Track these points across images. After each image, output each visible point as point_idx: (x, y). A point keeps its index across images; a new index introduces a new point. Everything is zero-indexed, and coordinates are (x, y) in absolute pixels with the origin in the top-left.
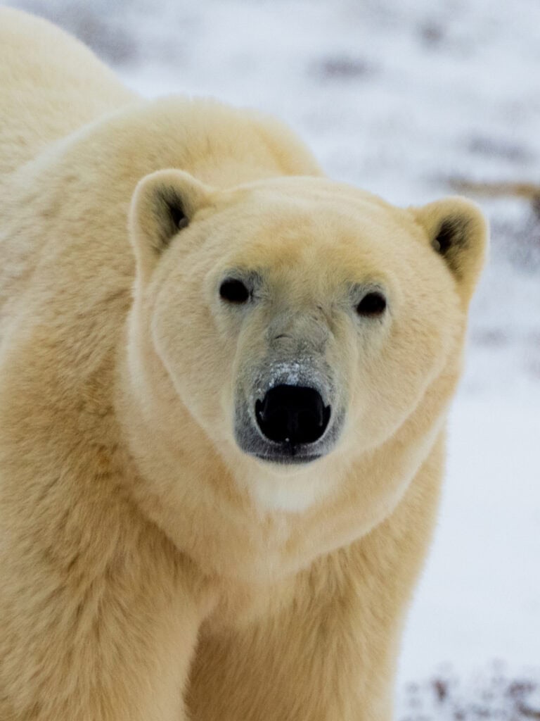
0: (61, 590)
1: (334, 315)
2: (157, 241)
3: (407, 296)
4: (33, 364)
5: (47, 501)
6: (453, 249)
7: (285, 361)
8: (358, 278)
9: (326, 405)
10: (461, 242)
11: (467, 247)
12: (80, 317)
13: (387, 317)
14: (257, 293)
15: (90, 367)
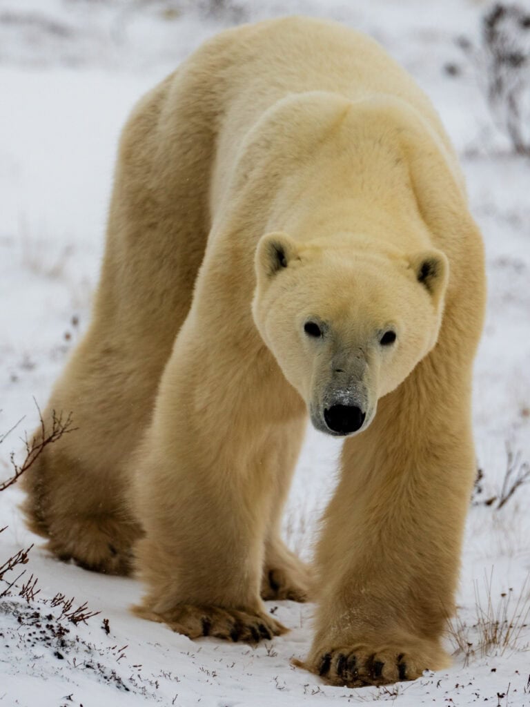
1: (367, 349)
3: (407, 324)
6: (429, 277)
9: (363, 412)
10: (433, 273)
11: (436, 276)
13: (396, 343)
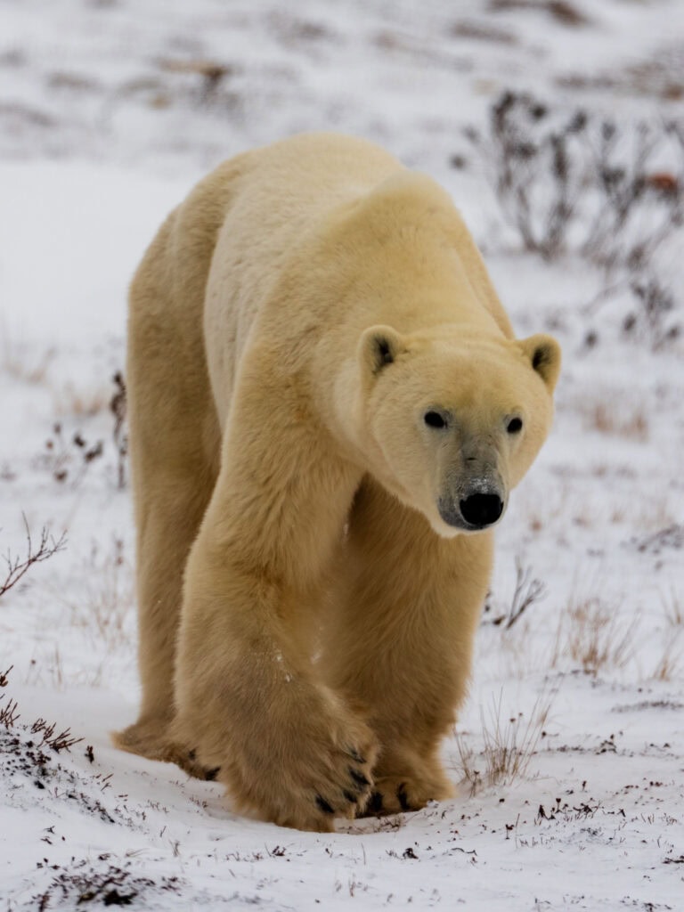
0: (257, 498)
1: (496, 437)
2: (374, 368)
3: (530, 412)
4: (259, 359)
5: (254, 444)
7: (477, 477)
8: (508, 411)
9: (502, 501)
10: (547, 359)
11: (549, 363)
12: (289, 340)
13: (523, 431)
14: (450, 424)
15: (293, 369)
